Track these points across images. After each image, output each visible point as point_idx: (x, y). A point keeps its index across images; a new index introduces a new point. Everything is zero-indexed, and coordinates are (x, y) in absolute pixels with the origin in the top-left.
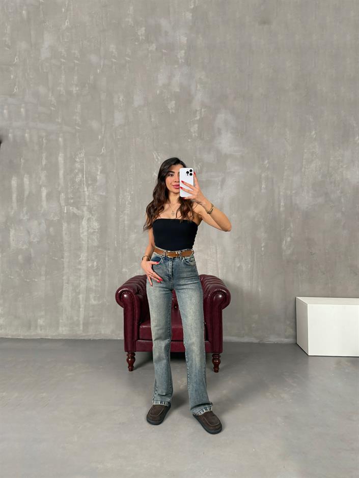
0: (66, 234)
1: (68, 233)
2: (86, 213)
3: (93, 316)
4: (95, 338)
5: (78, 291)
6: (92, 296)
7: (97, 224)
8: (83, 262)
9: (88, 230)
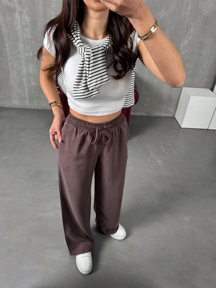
0: (4, 26)
1: (4, 25)
2: (17, 6)
3: (35, 94)
4: (38, 108)
5: (21, 75)
6: (32, 79)
7: (28, 18)
8: (21, 52)
9: (21, 24)
